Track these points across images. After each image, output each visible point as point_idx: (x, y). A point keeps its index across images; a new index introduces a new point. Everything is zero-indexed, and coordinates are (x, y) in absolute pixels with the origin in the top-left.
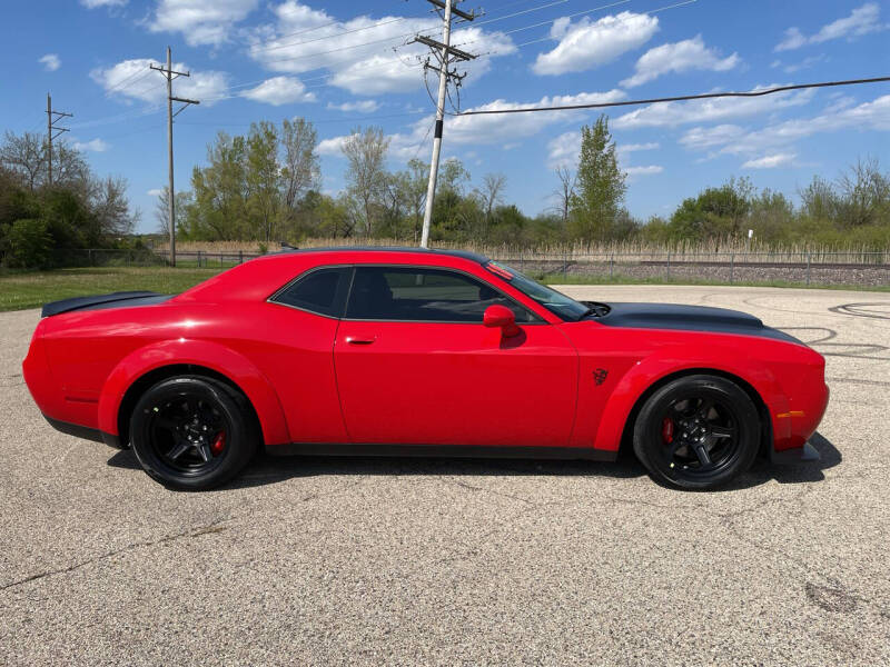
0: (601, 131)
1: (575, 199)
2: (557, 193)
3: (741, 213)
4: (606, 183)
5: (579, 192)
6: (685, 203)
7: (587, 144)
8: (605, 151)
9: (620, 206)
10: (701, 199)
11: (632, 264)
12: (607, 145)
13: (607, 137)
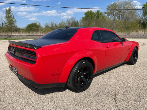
1: (5, 23)
3: (38, 27)
4: (12, 20)
5: (6, 22)
6: (28, 25)
7: (7, 12)
8: (11, 14)
9: (16, 25)
10: (31, 24)
11: (25, 36)
13: (11, 11)
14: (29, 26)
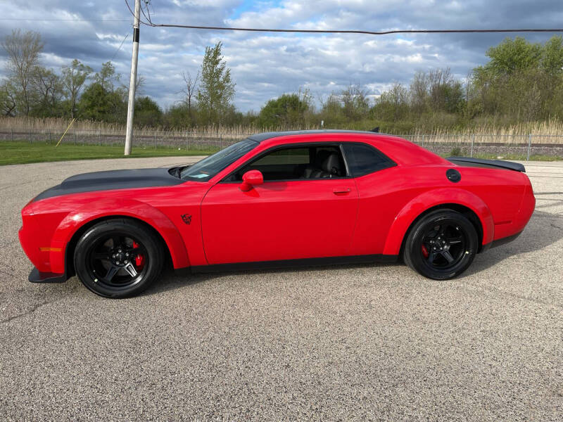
0: (217, 52)
2: (183, 91)
3: (302, 112)
4: (221, 87)
5: (204, 91)
6: (270, 103)
7: (207, 59)
8: (219, 66)
9: (231, 102)
10: (279, 100)
12: (220, 62)
13: (220, 57)
14: (272, 105)
